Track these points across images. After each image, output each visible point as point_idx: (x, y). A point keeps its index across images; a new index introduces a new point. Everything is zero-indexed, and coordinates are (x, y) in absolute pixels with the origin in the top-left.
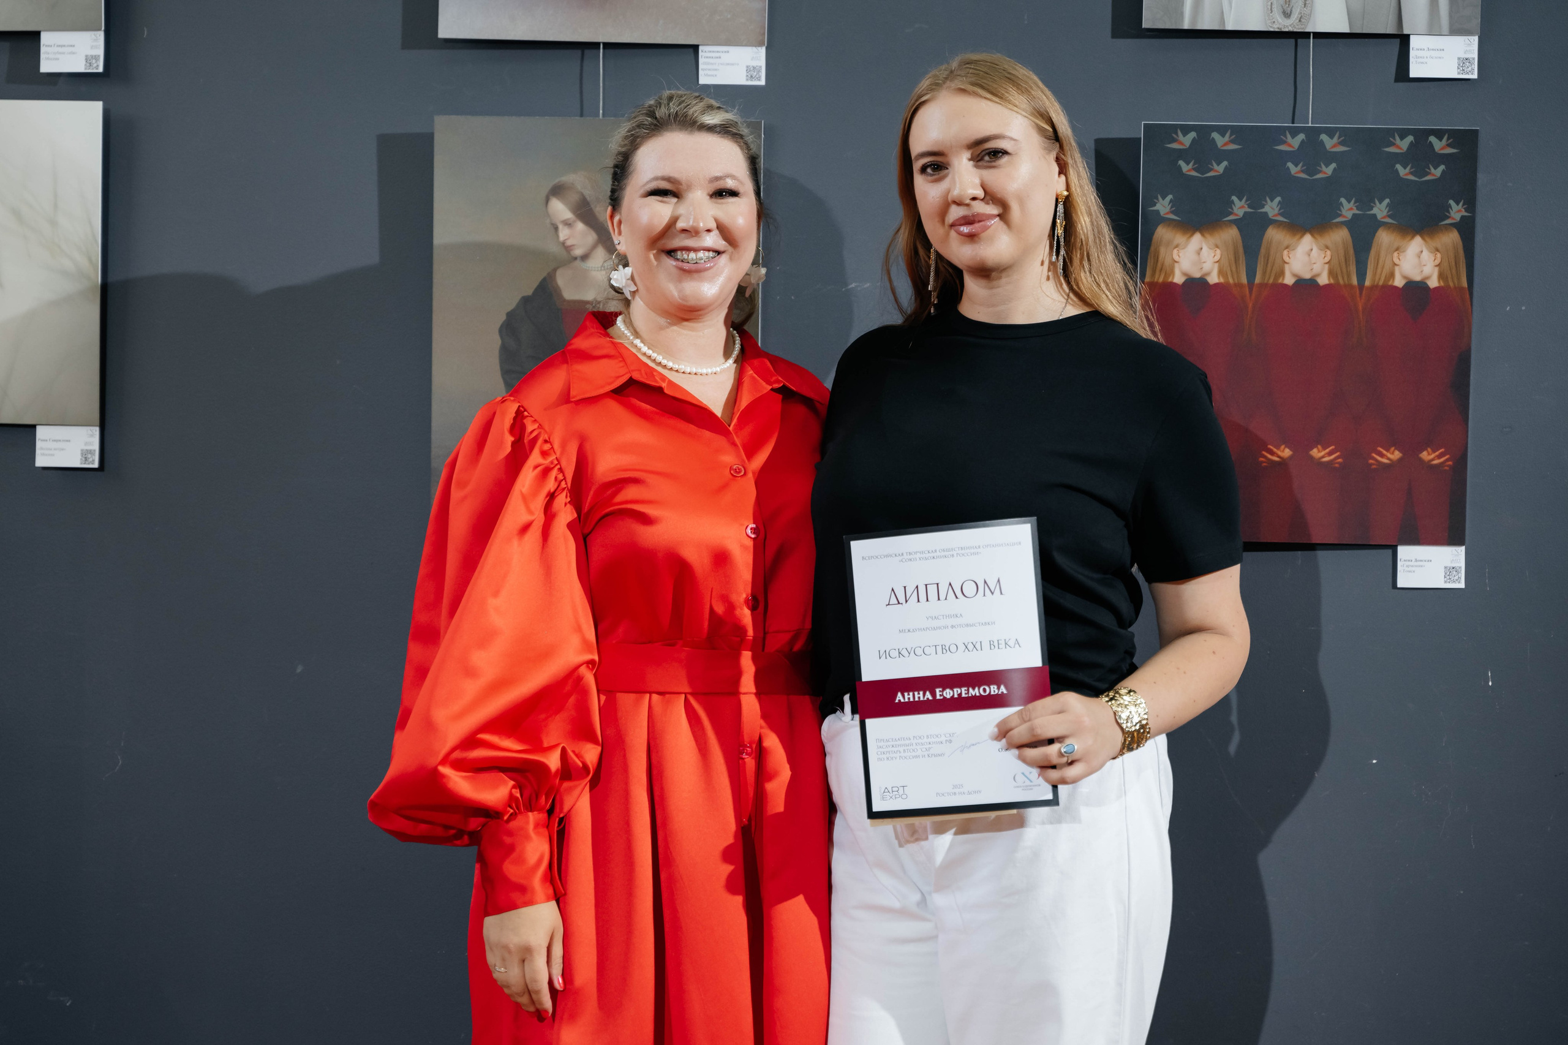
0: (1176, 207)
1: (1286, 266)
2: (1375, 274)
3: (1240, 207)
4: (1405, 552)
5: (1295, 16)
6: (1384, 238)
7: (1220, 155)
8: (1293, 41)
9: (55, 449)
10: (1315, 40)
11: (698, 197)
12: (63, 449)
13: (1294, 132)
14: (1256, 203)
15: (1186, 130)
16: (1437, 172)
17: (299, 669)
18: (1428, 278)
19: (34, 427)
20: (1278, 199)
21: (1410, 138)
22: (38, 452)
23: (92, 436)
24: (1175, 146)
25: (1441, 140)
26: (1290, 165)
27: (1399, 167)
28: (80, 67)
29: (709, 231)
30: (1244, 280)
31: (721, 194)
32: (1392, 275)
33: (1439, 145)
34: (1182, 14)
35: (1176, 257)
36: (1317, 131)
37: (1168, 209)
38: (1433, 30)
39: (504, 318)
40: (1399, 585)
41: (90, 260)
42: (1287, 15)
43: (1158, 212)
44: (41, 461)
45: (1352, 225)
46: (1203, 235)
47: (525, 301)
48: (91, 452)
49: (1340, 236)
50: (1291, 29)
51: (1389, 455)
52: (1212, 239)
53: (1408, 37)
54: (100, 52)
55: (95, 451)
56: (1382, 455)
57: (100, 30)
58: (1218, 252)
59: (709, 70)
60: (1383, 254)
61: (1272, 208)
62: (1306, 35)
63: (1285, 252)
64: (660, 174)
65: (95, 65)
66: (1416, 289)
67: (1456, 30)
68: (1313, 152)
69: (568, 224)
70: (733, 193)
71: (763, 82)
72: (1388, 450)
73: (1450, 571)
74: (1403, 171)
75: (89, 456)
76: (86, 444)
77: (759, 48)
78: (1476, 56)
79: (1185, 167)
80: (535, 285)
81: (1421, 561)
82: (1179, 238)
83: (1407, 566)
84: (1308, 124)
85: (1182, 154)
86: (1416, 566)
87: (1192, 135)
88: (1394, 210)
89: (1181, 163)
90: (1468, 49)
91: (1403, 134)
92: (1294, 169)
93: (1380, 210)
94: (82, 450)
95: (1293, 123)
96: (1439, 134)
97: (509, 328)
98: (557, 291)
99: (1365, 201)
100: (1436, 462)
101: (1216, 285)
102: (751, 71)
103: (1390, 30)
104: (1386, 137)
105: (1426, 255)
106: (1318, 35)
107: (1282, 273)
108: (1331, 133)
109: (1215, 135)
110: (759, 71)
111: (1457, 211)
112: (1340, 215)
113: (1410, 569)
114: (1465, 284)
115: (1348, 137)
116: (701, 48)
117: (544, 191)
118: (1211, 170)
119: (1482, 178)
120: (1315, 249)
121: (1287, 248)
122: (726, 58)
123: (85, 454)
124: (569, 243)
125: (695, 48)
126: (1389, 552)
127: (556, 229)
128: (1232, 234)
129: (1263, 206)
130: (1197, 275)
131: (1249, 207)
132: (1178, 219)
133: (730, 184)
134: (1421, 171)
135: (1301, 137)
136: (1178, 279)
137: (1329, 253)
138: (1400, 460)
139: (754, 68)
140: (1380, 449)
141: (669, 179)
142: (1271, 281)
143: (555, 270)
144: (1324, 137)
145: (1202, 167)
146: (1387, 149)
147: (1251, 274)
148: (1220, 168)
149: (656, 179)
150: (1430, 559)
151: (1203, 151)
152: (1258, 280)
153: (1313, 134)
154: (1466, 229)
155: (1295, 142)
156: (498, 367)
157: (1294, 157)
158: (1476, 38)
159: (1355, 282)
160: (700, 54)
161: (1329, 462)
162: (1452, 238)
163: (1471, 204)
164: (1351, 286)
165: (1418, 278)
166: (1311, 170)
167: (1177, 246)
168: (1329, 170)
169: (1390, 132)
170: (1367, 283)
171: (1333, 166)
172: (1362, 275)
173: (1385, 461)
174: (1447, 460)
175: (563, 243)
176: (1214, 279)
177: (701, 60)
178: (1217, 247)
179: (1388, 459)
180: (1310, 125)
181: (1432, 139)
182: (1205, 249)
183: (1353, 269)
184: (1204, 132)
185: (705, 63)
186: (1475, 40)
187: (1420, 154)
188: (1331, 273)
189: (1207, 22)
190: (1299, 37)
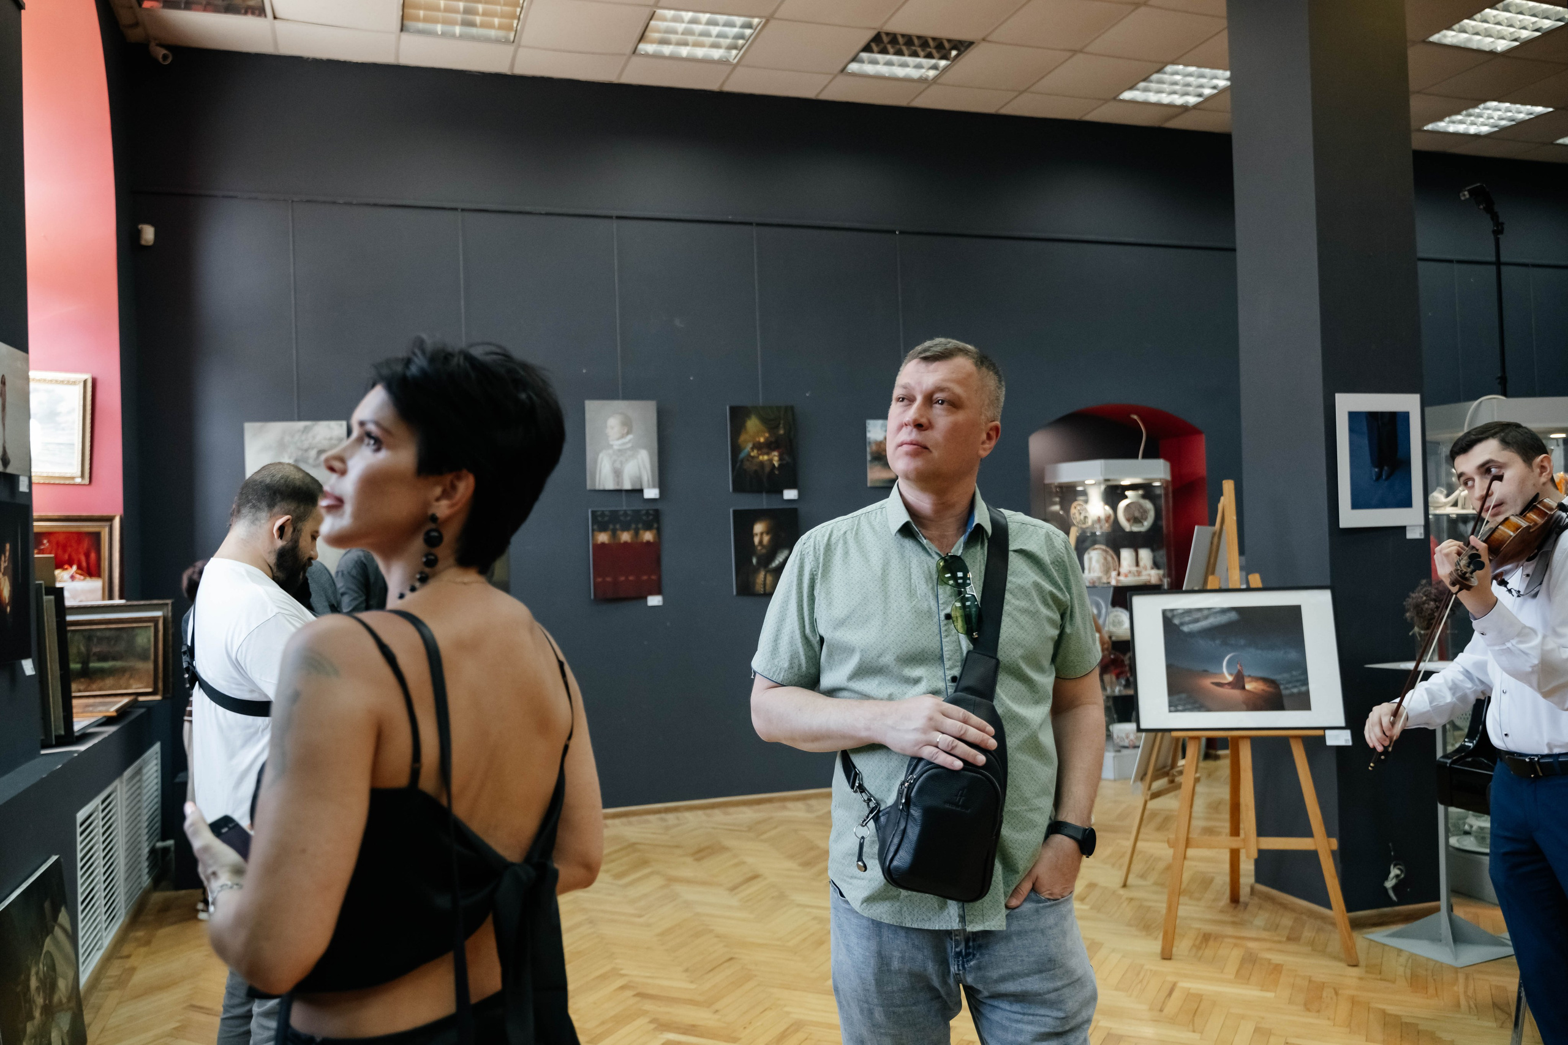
0: (598, 527)
1: (621, 538)
2: (640, 539)
3: (611, 526)
4: (650, 598)
5: (620, 486)
6: (641, 532)
7: (606, 516)
14: (614, 525)
15: (598, 511)
16: (651, 518)
18: (650, 539)
20: (619, 524)
32: (643, 539)
33: (651, 512)
38: (649, 487)
40: (648, 605)
42: (618, 486)
45: (634, 529)
49: (632, 532)
50: (619, 489)
53: (643, 489)
60: (641, 535)
61: (618, 526)
62: (622, 490)
63: (621, 536)
66: (648, 543)
67: (654, 487)
68: (625, 515)
73: (658, 601)
74: (644, 518)
79: (599, 519)
81: (653, 599)
83: (650, 601)
84: (624, 509)
85: (598, 516)
88: (643, 526)
91: (644, 510)
92: (622, 518)
93: (640, 526)
95: (621, 509)
96: (651, 510)
99: (637, 524)
103: (640, 488)
105: (650, 535)
106: (627, 491)
107: (620, 540)
108: (628, 510)
109: (605, 512)
111: (655, 525)
112: (632, 527)
114: (658, 541)
115: (632, 511)
119: (660, 518)
120: (627, 535)
121: (621, 534)
126: (646, 598)
128: (609, 533)
132: (598, 530)
134: (648, 518)
135: (623, 511)
137: (630, 535)
140: (643, 575)
142: (618, 543)
145: (603, 519)
146: (640, 513)
147: (614, 540)
148: (607, 519)
151: (602, 515)
154: (658, 529)
155: (621, 512)
157: (622, 516)
162: (655, 531)
163: (658, 524)
165: (648, 540)
166: (625, 518)
168: (629, 518)
169: (641, 510)
173: (643, 578)
174: (657, 577)
179: (645, 577)
184: (603, 511)
187: (647, 514)
188: (631, 540)
189: (601, 488)
190: (620, 491)
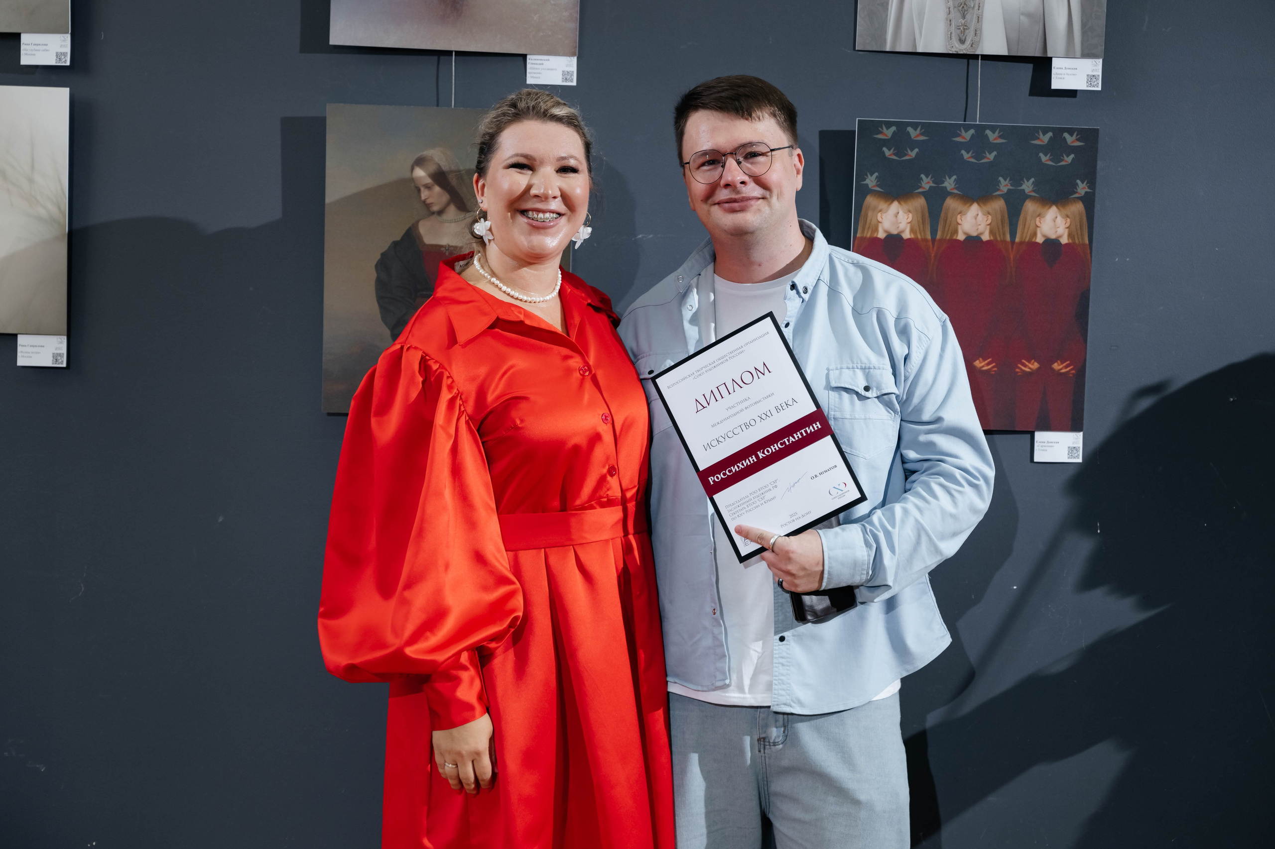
0: (881, 181)
1: (959, 226)
2: (1023, 233)
3: (927, 183)
4: (1040, 436)
5: (968, 42)
6: (1030, 207)
7: (913, 144)
8: (965, 61)
9: (32, 353)
10: (983, 61)
11: (548, 171)
12: (38, 353)
13: (967, 128)
14: (938, 180)
15: (889, 125)
16: (1069, 159)
17: (220, 520)
18: (1061, 236)
19: (15, 336)
20: (954, 177)
21: (1050, 134)
22: (19, 354)
23: (61, 343)
24: (880, 136)
25: (1072, 136)
26: (963, 152)
27: (1041, 155)
28: (52, 61)
29: (555, 198)
30: (929, 237)
31: (565, 170)
32: (1035, 234)
33: (1070, 139)
34: (885, 40)
35: (880, 219)
36: (984, 128)
37: (874, 183)
38: (1069, 54)
39: (379, 257)
40: (1036, 460)
41: (60, 209)
42: (962, 42)
43: (867, 185)
44: (21, 361)
45: (1007, 197)
46: (899, 203)
47: (395, 244)
48: (61, 355)
49: (998, 205)
50: (965, 52)
51: (1030, 366)
52: (906, 206)
53: (1051, 59)
54: (68, 50)
55: (63, 354)
56: (1025, 366)
57: (67, 33)
58: (910, 215)
59: (535, 73)
60: (1029, 218)
61: (949, 184)
62: (975, 57)
63: (959, 216)
64: (519, 152)
65: (64, 60)
66: (1052, 244)
67: (1086, 55)
68: (979, 143)
69: (428, 187)
70: (574, 170)
71: (574, 83)
72: (1029, 362)
73: (1072, 450)
74: (1044, 158)
75: (59, 358)
76: (56, 349)
77: (572, 58)
78: (1100, 73)
79: (888, 153)
80: (402, 233)
81: (1051, 442)
82: (882, 205)
83: (1042, 446)
84: (976, 122)
85: (886, 143)
86: (1048, 446)
87: (893, 129)
88: (1037, 186)
89: (885, 149)
90: (1095, 68)
91: (1045, 131)
92: (966, 155)
93: (1027, 186)
94: (53, 354)
95: (965, 121)
96: (1071, 131)
97: (383, 265)
98: (420, 238)
99: (1017, 181)
100: (1063, 371)
101: (909, 240)
102: (566, 75)
103: (1038, 54)
104: (1033, 132)
105: (1060, 221)
106: (986, 57)
107: (956, 232)
108: (993, 129)
109: (910, 129)
110: (572, 75)
111: (1082, 188)
112: (998, 190)
113: (1044, 448)
114: (1087, 242)
115: (1006, 132)
116: (528, 57)
117: (411, 162)
118: (906, 155)
119: (1100, 164)
120: (980, 214)
121: (960, 213)
122: (547, 64)
123: (56, 357)
124: (428, 201)
125: (524, 56)
126: (1029, 436)
127: (419, 191)
128: (921, 202)
129: (943, 182)
130: (895, 232)
131: (934, 182)
132: (882, 190)
133: (572, 163)
134: (1057, 158)
135: (972, 131)
136: (881, 235)
137: (990, 217)
138: (1038, 369)
139: (568, 72)
140: (1023, 361)
141: (526, 156)
142: (948, 238)
143: (418, 222)
144: (988, 132)
145: (900, 152)
146: (1033, 142)
147: (934, 232)
148: (913, 154)
149: (517, 155)
150: (1058, 441)
151: (900, 141)
152: (938, 237)
153: (980, 129)
154: (1089, 202)
155: (968, 135)
156: (374, 295)
157: (967, 146)
158: (1101, 60)
159: (1008, 238)
160: (528, 61)
161: (987, 371)
162: (1078, 208)
163: (1092, 184)
164: (1004, 242)
165: (1053, 237)
166: (978, 155)
167: (880, 211)
168: (991, 156)
169: (1036, 129)
170: (1017, 240)
171: (995, 153)
172: (1013, 234)
173: (1027, 370)
174: (1070, 370)
175: (424, 202)
176: (907, 235)
177: (528, 66)
178: (910, 211)
179: (1030, 368)
180: (978, 123)
181: (1066, 135)
182: (901, 212)
183: (1007, 229)
184: (901, 127)
185: (531, 68)
186: (1100, 62)
187: (1057, 146)
188: (991, 232)
189: (903, 46)
190: (971, 58)
